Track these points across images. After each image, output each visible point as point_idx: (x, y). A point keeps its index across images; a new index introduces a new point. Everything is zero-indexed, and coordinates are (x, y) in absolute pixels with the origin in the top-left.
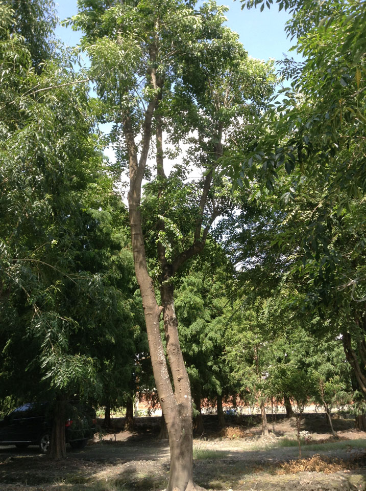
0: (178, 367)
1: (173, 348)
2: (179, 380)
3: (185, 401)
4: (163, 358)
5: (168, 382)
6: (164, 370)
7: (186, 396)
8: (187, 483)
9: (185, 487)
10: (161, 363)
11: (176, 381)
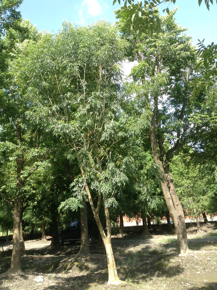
0: (176, 200)
1: (173, 191)
2: (177, 205)
3: (181, 214)
4: (170, 196)
5: (173, 206)
6: (171, 201)
7: (181, 212)
8: (186, 248)
9: (186, 249)
10: (169, 198)
11: (176, 205)
